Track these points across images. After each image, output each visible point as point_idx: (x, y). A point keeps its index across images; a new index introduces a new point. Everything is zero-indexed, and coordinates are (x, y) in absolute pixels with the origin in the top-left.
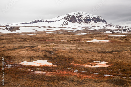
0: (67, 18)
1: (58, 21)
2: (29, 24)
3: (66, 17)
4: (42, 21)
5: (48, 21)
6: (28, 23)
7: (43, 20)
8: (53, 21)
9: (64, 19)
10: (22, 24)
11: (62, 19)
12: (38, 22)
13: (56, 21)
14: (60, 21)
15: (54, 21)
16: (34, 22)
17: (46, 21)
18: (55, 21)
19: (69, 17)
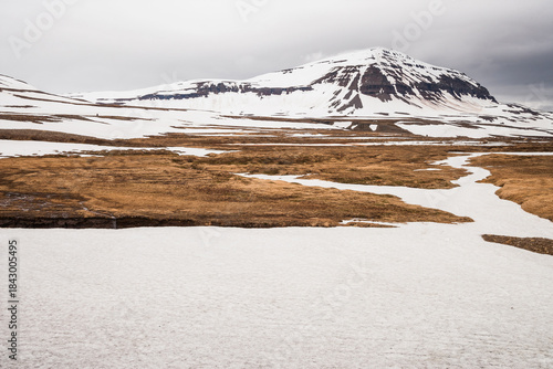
0: (348, 80)
1: (303, 89)
2: (172, 99)
3: (340, 73)
4: (229, 89)
5: (254, 90)
6: (168, 97)
7: (233, 84)
8: (278, 91)
9: (332, 81)
10: (140, 99)
11: (319, 81)
12: (211, 94)
13: (292, 89)
14: (309, 88)
15: (285, 89)
16: (193, 91)
17: (246, 89)
18: (290, 90)
19: (354, 75)
